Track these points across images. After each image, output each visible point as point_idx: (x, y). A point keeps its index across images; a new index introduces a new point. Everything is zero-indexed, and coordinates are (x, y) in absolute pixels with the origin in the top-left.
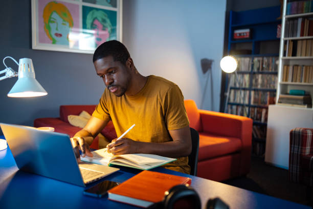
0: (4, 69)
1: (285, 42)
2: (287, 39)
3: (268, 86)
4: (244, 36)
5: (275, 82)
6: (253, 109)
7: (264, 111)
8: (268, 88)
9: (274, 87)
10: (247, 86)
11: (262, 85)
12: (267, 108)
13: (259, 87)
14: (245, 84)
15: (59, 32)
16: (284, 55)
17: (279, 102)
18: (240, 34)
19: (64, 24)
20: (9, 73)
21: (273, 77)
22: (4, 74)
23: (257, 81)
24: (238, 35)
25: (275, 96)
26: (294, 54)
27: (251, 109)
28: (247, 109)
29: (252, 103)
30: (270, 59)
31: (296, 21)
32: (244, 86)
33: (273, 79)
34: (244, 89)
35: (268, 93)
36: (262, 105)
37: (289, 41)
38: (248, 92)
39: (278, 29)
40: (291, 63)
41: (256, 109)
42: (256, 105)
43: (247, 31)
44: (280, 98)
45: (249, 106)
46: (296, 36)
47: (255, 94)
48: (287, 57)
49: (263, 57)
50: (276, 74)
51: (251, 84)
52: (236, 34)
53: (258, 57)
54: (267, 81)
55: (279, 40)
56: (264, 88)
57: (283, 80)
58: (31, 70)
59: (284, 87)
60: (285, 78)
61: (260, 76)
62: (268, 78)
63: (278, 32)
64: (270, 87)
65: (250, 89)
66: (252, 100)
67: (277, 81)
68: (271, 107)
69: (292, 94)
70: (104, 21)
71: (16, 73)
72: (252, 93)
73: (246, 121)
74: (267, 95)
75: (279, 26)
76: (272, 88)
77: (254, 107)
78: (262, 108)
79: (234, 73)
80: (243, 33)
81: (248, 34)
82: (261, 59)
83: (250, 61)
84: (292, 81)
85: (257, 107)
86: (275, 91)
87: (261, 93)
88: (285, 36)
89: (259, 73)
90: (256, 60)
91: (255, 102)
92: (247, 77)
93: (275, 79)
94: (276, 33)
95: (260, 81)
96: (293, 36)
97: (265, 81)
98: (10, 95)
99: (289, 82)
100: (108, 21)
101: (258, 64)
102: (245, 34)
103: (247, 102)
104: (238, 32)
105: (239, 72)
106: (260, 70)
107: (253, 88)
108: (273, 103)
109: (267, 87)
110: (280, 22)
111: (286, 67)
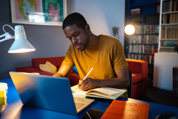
0: (4, 34)
1: (163, 15)
2: (164, 13)
3: (153, 42)
4: (137, 13)
5: (157, 39)
6: (144, 56)
7: (151, 57)
8: (153, 43)
9: (156, 42)
10: (140, 42)
11: (149, 41)
12: (153, 55)
13: (147, 42)
14: (139, 41)
15: (28, 12)
16: (162, 23)
17: (160, 51)
18: (134, 12)
19: (31, 7)
20: (8, 36)
21: (155, 37)
22: (4, 37)
23: (146, 39)
24: (133, 12)
25: (157, 47)
26: (168, 22)
27: (143, 56)
28: (141, 56)
29: (143, 52)
30: (154, 26)
31: (168, 3)
32: (138, 42)
33: (156, 37)
34: (138, 44)
35: (153, 46)
36: (150, 53)
37: (165, 14)
38: (140, 46)
39: (158, 8)
40: (166, 28)
41: (146, 56)
42: (146, 53)
43: (139, 9)
44: (160, 49)
45: (142, 54)
46: (169, 11)
47: (145, 47)
48: (164, 24)
50: (158, 34)
51: (142, 41)
52: (132, 12)
53: (146, 25)
54: (152, 39)
55: (159, 14)
56: (151, 43)
57: (161, 38)
58: (24, 34)
59: (162, 42)
60: (163, 36)
61: (148, 36)
62: (153, 37)
63: (158, 10)
64: (154, 42)
65: (142, 44)
66: (143, 50)
67: (158, 39)
68: (156, 54)
69: (168, 46)
70: (56, 5)
71: (13, 37)
72: (143, 46)
73: (144, 63)
74: (152, 47)
75: (159, 6)
76: (155, 42)
77: (144, 55)
78: (149, 55)
79: (132, 35)
80: (136, 11)
81: (139, 12)
82: (148, 26)
83: (141, 28)
84: (167, 38)
86: (157, 45)
87: (148, 46)
88: (162, 12)
89: (146, 34)
90: (145, 26)
91: (145, 52)
92: (140, 37)
93: (157, 37)
94: (157, 11)
95: (148, 39)
96: (167, 12)
97: (151, 39)
98: (10, 52)
99: (166, 39)
100: (58, 5)
101: (146, 29)
102: (137, 12)
103: (140, 52)
104: (133, 10)
105: (136, 35)
106: (148, 33)
107: (144, 43)
108: (157, 52)
109: (152, 42)
110: (159, 4)
111: (163, 30)
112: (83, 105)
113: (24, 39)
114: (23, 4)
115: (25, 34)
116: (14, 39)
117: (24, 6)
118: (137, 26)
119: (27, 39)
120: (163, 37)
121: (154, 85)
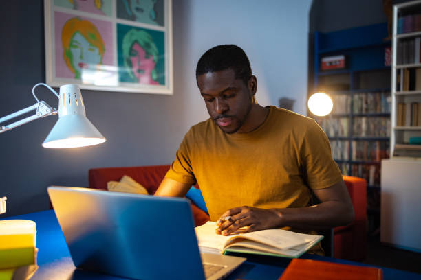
0: (33, 104)
1: (398, 71)
2: (402, 66)
3: (377, 132)
4: (336, 65)
5: (387, 128)
6: (356, 167)
7: (372, 170)
8: (377, 136)
9: (385, 134)
10: (346, 134)
11: (368, 131)
12: (378, 166)
13: (363, 135)
14: (343, 132)
15: (83, 62)
16: (398, 89)
17: (395, 155)
18: (331, 63)
19: (90, 50)
20: (42, 109)
21: (383, 121)
22: (34, 112)
23: (359, 126)
24: (328, 65)
25: (388, 146)
26: (412, 86)
27: (352, 167)
28: (348, 166)
29: (354, 158)
30: (377, 96)
31: (412, 43)
32: (340, 135)
33: (383, 123)
34: (342, 139)
35: (377, 143)
36: (370, 161)
37: (404, 69)
38: (347, 143)
39: (386, 54)
40: (407, 101)
41: (360, 168)
42: (360, 160)
43: (341, 58)
44: (396, 150)
45: (350, 162)
46: (414, 62)
47: (358, 145)
48: (402, 92)
49: (366, 93)
50: (388, 116)
51: (351, 132)
52: (325, 63)
53: (359, 93)
54: (375, 126)
55: (390, 69)
56: (371, 136)
57: (398, 124)
58: (80, 103)
59: (400, 133)
60: (401, 120)
61: (364, 120)
62: (376, 122)
63: (386, 58)
64: (379, 134)
65: (350, 139)
66: (354, 154)
67: (390, 125)
68: (384, 163)
69: (413, 143)
70: (147, 45)
71: (54, 110)
72: (354, 144)
74: (375, 146)
75: (388, 50)
76: (382, 135)
77: (357, 164)
78: (369, 164)
79: (327, 117)
80: (336, 62)
81: (343, 63)
82: (363, 96)
83: (347, 100)
84: (411, 125)
85: (363, 163)
86: (388, 140)
87: (366, 143)
88: (398, 63)
89: (361, 116)
90: (356, 97)
91: (357, 157)
92: (344, 123)
93: (386, 123)
94: (384, 61)
95: (364, 126)
96: (409, 63)
97: (372, 126)
98: (46, 145)
99: (408, 127)
100: (153, 45)
101: (360, 102)
102: (338, 63)
103: (346, 157)
104: (327, 60)
105: (335, 116)
106: (364, 112)
107: (355, 136)
108: (387, 157)
109: (375, 134)
110: (390, 45)
111: (400, 106)
112: (220, 269)
113: (79, 115)
114: (74, 43)
115: (83, 105)
116: (57, 115)
117: (76, 47)
118: (337, 97)
119: (87, 116)
120: (400, 122)
121: (383, 239)
